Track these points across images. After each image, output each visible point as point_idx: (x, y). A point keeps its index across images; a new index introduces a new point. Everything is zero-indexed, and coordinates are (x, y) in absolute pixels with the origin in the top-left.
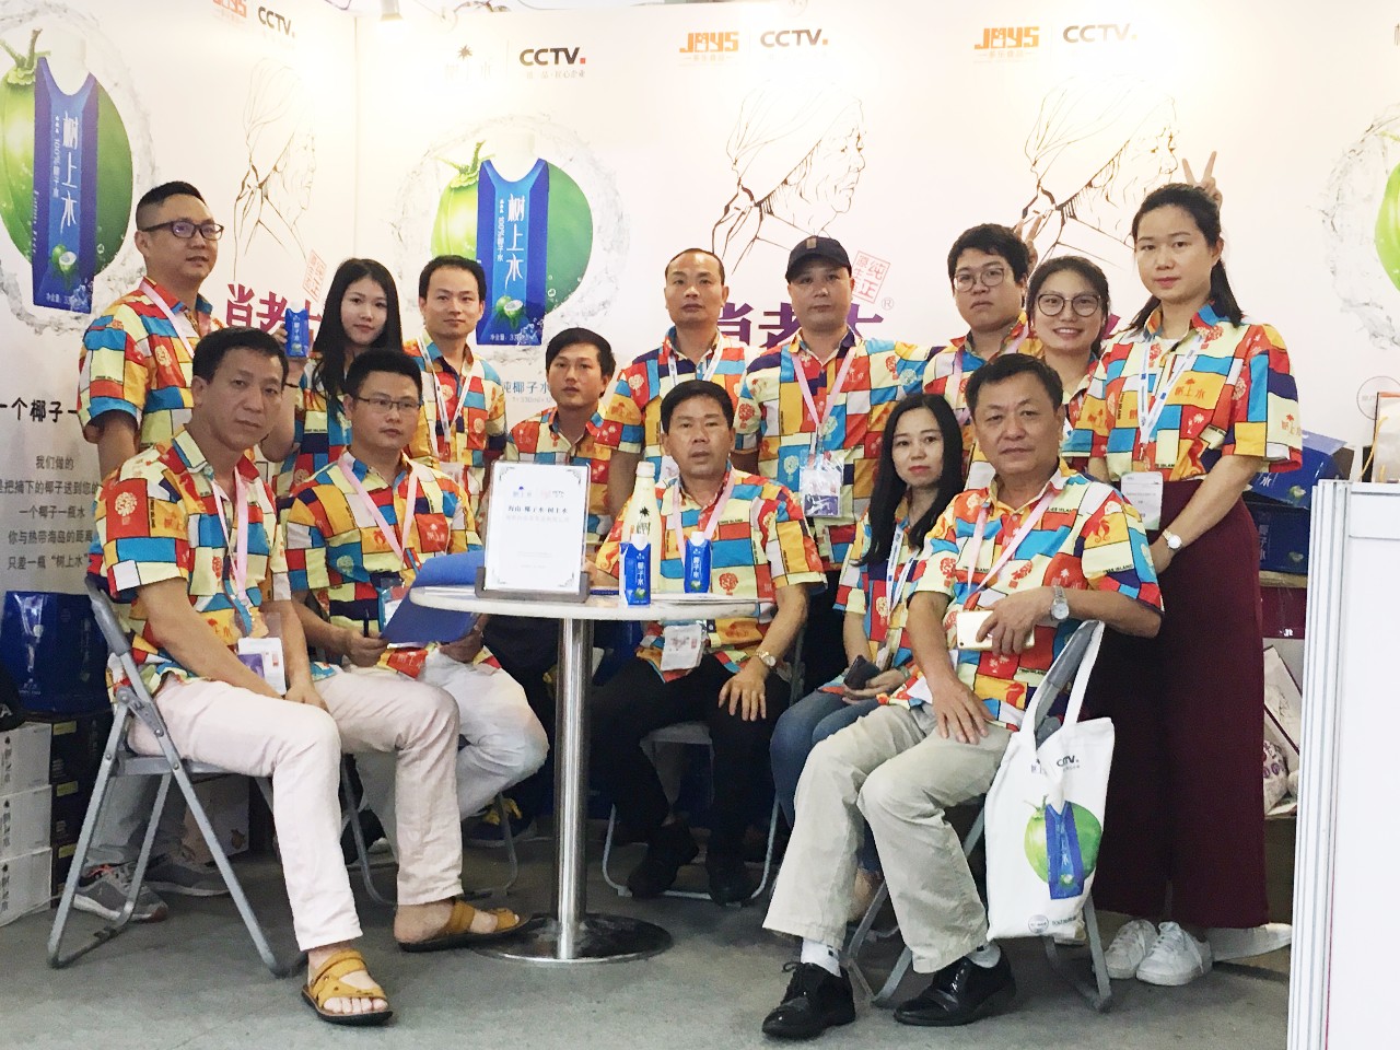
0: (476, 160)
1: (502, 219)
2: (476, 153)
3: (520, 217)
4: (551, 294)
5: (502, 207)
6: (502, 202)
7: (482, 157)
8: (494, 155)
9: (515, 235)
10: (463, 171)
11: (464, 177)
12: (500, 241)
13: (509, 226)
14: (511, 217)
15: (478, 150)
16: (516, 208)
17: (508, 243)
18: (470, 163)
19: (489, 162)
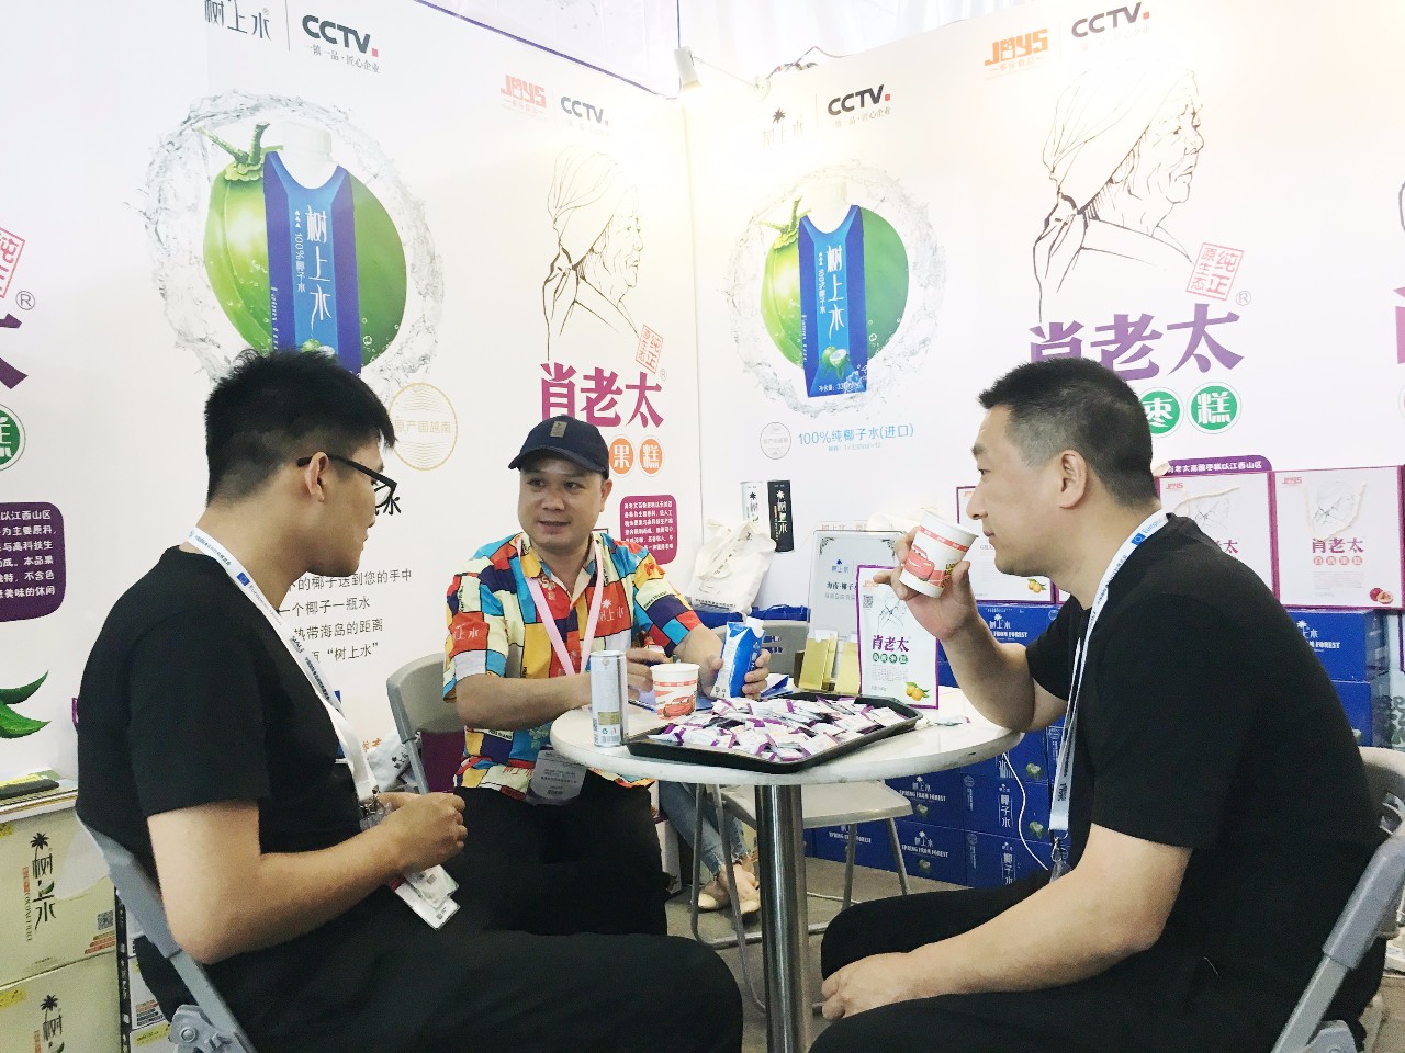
0: (794, 218)
1: (822, 271)
2: (795, 211)
3: (838, 267)
4: (872, 338)
5: (821, 259)
6: (821, 254)
7: (800, 214)
8: (810, 210)
9: (835, 285)
10: (784, 231)
11: (785, 237)
12: (822, 293)
13: (829, 276)
14: (830, 269)
15: (796, 208)
16: (834, 258)
17: (829, 294)
18: (788, 222)
19: (806, 217)
